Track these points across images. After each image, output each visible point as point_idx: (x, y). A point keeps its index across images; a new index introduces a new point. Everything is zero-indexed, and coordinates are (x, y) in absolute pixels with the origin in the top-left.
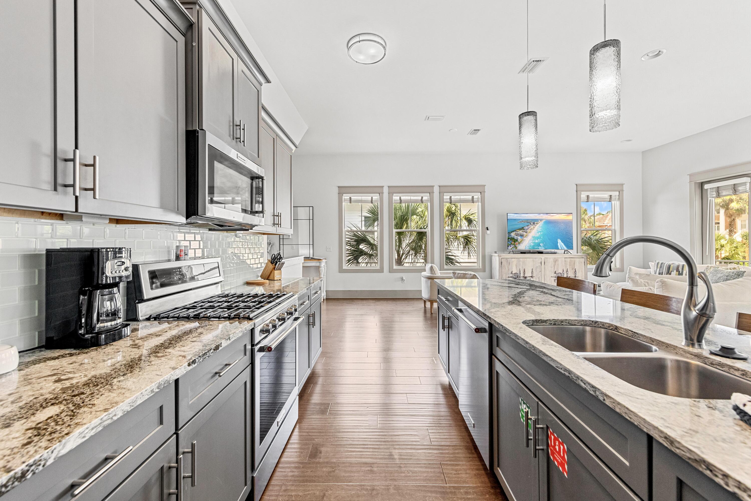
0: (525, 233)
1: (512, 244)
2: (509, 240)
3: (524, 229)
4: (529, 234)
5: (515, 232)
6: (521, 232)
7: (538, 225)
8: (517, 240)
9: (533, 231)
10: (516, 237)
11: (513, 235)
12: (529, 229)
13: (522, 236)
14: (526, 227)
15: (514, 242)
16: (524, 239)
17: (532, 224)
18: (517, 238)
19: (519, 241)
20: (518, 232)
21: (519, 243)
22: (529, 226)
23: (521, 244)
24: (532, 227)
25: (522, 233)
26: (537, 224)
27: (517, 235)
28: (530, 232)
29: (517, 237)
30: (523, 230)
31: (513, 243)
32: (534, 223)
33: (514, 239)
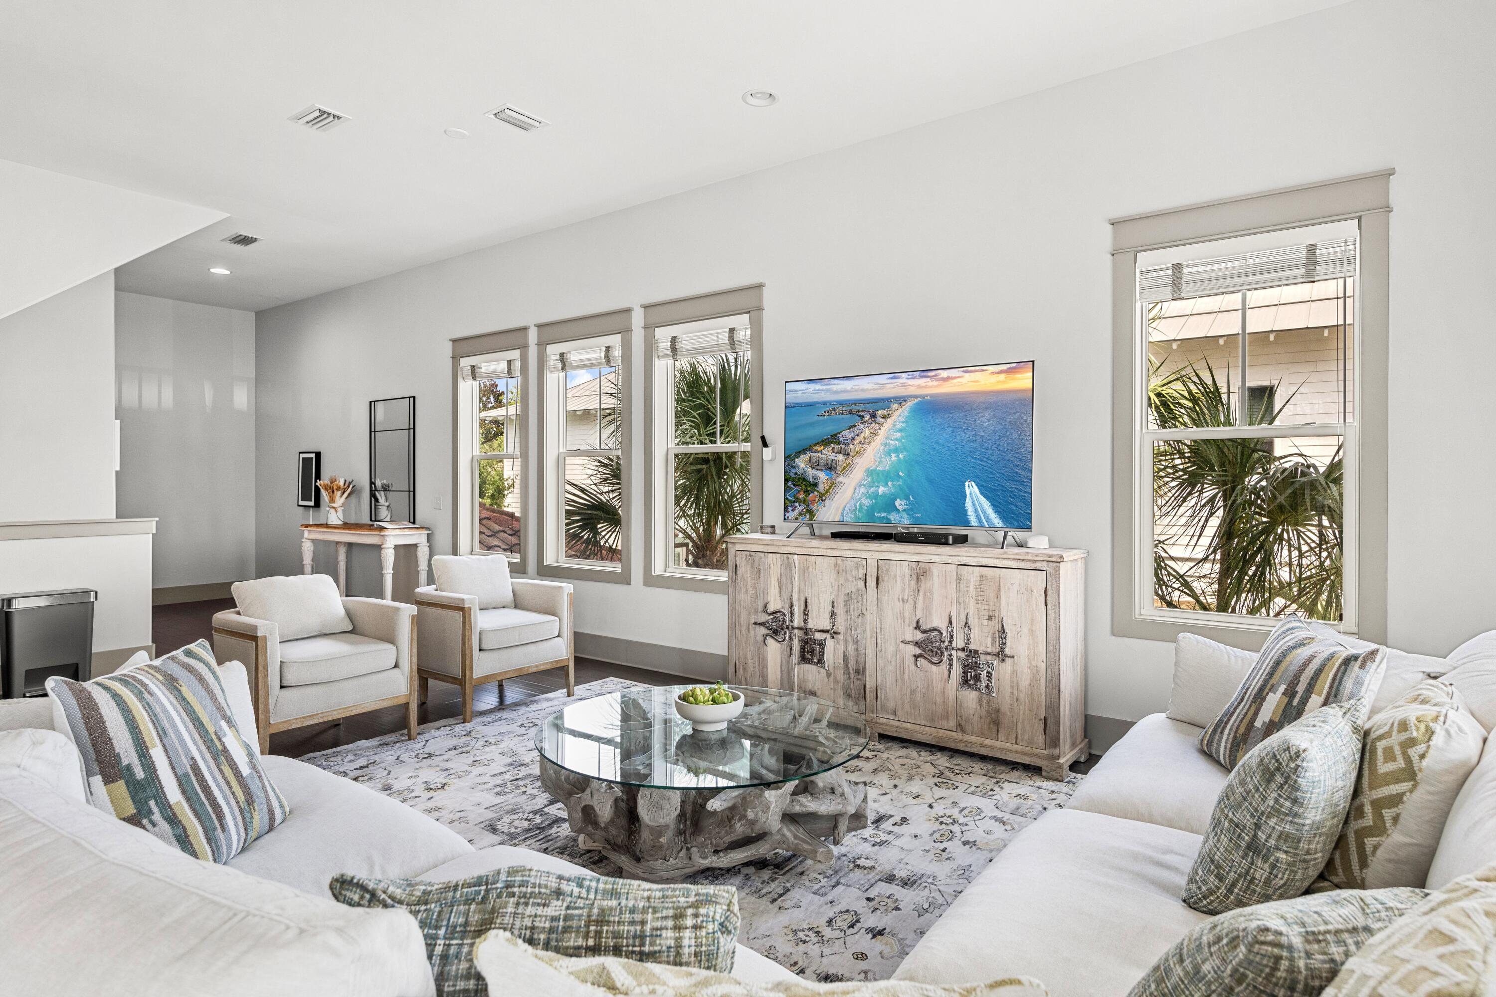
0: (840, 458)
1: (797, 500)
2: (790, 484)
3: (839, 443)
4: (856, 460)
5: (808, 455)
6: (826, 453)
7: (890, 421)
8: (815, 485)
9: (872, 446)
10: (811, 473)
11: (802, 465)
12: (856, 442)
13: (831, 467)
14: (847, 435)
15: (807, 492)
16: (840, 479)
17: (867, 417)
18: (816, 477)
19: (821, 488)
20: (819, 455)
21: (822, 498)
22: (856, 430)
23: (827, 502)
24: (867, 432)
25: (832, 457)
26: (884, 417)
27: (815, 464)
28: (858, 454)
29: (814, 471)
30: (837, 446)
31: (802, 496)
32: (874, 416)
33: (804, 479)
